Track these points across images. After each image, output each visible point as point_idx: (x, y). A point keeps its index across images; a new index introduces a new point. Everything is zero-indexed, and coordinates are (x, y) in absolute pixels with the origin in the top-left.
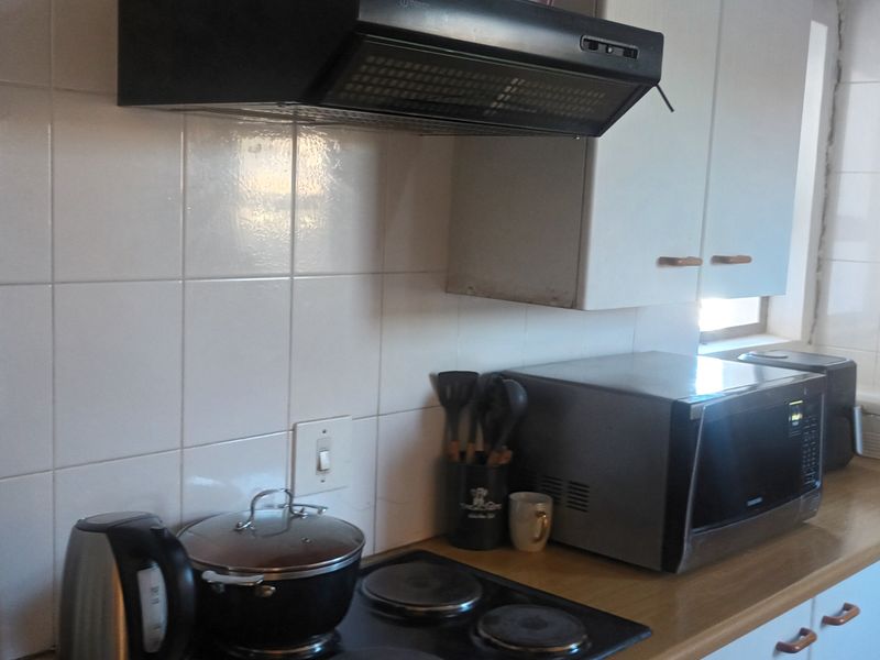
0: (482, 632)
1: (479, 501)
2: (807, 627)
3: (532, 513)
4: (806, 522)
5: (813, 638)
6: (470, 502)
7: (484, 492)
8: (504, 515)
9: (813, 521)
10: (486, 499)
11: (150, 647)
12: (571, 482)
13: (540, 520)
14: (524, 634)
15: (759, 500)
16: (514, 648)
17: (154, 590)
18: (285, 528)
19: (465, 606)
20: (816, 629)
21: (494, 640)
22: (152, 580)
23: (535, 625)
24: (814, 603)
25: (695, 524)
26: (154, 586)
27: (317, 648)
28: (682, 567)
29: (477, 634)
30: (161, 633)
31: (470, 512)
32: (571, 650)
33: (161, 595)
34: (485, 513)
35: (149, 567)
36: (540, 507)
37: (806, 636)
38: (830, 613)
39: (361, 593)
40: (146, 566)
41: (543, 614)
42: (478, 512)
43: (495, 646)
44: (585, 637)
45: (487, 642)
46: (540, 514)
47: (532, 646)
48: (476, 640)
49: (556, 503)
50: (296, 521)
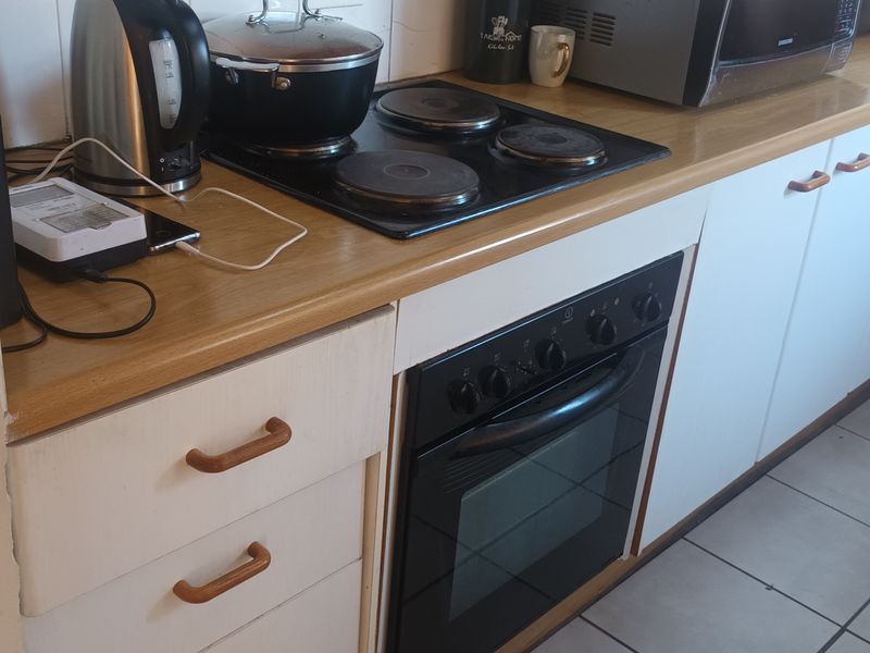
0: (499, 144)
1: (498, 30)
2: (821, 170)
3: (553, 45)
4: (831, 74)
5: (826, 180)
6: (490, 29)
7: (505, 21)
8: (525, 47)
9: (838, 73)
10: (506, 29)
11: (166, 124)
12: (595, 14)
13: (561, 53)
14: (542, 147)
15: (790, 41)
16: (532, 158)
17: (168, 63)
18: (300, 27)
19: (481, 125)
20: (830, 171)
21: (512, 151)
22: (165, 52)
23: (555, 139)
24: (832, 142)
25: (722, 57)
26: (166, 59)
27: (333, 149)
28: (705, 100)
29: (494, 146)
30: (175, 109)
31: (487, 42)
32: (588, 162)
33: (175, 69)
34: (503, 44)
35: (162, 38)
36: (562, 39)
37: (819, 178)
38: (846, 161)
39: (375, 109)
40: (159, 37)
41: (561, 132)
42: (497, 43)
43: (513, 156)
44: (603, 153)
45: (505, 153)
46: (561, 46)
47: (550, 157)
48: (493, 152)
49: (578, 38)
50: (311, 22)
